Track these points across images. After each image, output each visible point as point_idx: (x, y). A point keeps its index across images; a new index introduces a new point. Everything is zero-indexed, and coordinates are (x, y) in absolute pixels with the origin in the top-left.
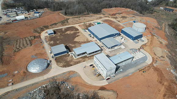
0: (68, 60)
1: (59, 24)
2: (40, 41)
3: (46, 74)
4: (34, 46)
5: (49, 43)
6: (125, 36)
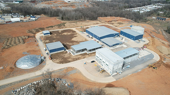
0: (66, 57)
1: (56, 27)
2: (34, 40)
3: (38, 70)
4: (27, 44)
5: (44, 42)
6: (125, 37)
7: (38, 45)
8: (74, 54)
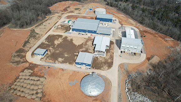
0: (103, 61)
1: (32, 40)
2: (45, 68)
3: (110, 83)
4: (50, 76)
5: (60, 62)
6: (102, 22)
8: (104, 55)
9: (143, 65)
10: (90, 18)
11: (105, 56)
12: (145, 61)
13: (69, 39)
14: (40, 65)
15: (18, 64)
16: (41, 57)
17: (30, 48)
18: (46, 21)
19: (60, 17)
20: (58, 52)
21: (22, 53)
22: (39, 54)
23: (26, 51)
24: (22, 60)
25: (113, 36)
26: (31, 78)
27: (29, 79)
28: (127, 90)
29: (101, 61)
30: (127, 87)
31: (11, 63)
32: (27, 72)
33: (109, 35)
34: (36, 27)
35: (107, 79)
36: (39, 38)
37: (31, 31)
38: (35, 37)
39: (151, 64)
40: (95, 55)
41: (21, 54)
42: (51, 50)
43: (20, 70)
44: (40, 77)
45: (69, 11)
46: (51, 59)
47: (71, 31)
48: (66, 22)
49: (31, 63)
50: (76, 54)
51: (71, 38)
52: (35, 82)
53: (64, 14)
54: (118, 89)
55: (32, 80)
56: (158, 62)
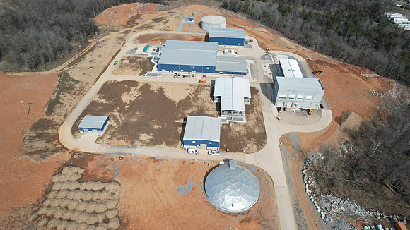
0: (243, 132)
1: (66, 98)
2: (112, 159)
3: (270, 180)
4: (128, 178)
5: (144, 143)
6: (223, 46)
7: (155, 160)
8: (242, 120)
9: (330, 134)
10: (192, 38)
11: (245, 121)
12: (332, 125)
13: (154, 88)
14: (98, 155)
15: (44, 157)
16: (95, 134)
17: (65, 116)
18: (92, 49)
19: (122, 40)
20: (136, 119)
21: (47, 129)
22: (91, 129)
23: (56, 125)
24: (50, 146)
25: (253, 76)
26: (83, 186)
27: (78, 189)
28: (308, 191)
29: (239, 133)
30: (307, 185)
31: (27, 156)
32: (71, 173)
33: (245, 74)
34: (69, 66)
35: (260, 170)
36: (81, 93)
37: (60, 75)
38: (71, 89)
39: (346, 131)
40: (222, 120)
41: (46, 131)
42: (119, 118)
43: (52, 171)
44: (104, 181)
45: (140, 25)
46: (122, 139)
47: (155, 70)
48: (140, 51)
49: (74, 153)
50: (178, 121)
51: (159, 86)
52: (96, 196)
53: (131, 32)
54: (290, 192)
55: (85, 190)
56: (359, 125)
